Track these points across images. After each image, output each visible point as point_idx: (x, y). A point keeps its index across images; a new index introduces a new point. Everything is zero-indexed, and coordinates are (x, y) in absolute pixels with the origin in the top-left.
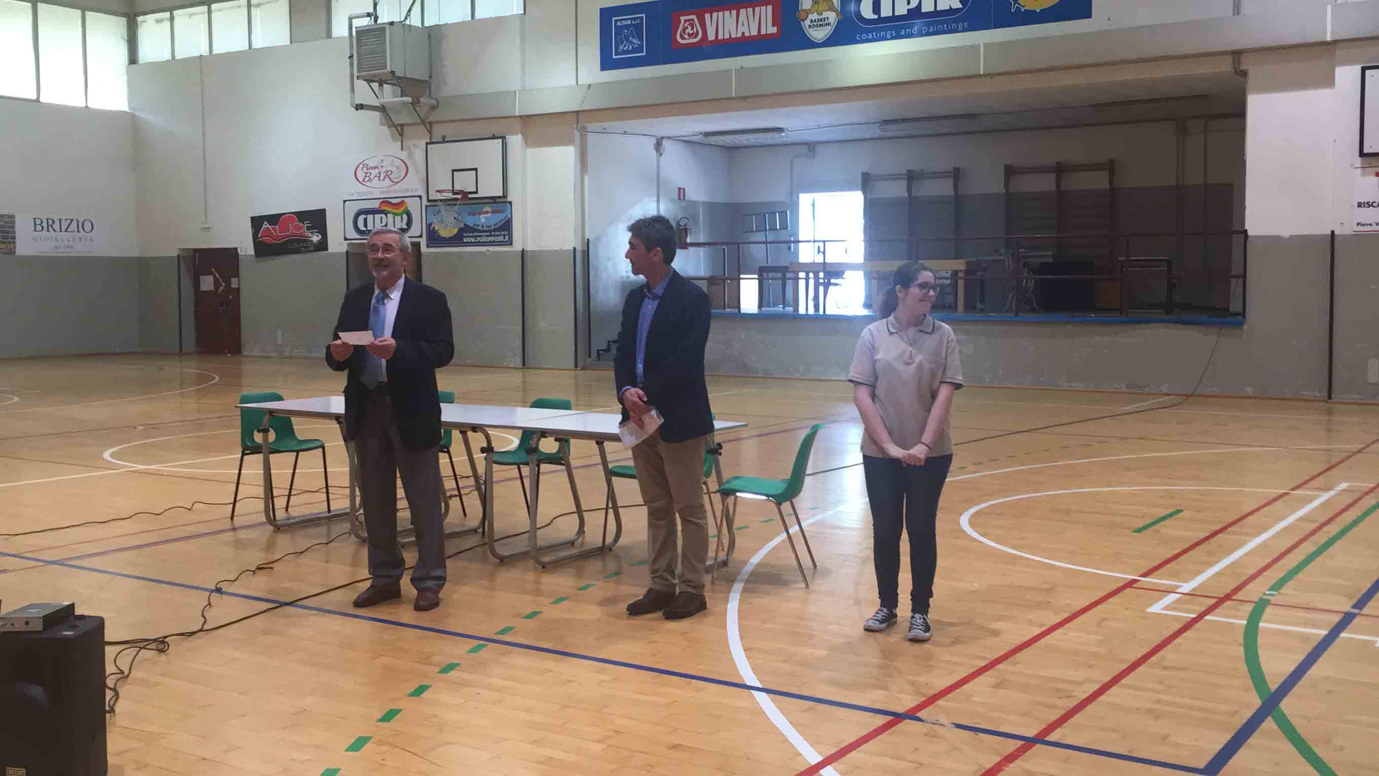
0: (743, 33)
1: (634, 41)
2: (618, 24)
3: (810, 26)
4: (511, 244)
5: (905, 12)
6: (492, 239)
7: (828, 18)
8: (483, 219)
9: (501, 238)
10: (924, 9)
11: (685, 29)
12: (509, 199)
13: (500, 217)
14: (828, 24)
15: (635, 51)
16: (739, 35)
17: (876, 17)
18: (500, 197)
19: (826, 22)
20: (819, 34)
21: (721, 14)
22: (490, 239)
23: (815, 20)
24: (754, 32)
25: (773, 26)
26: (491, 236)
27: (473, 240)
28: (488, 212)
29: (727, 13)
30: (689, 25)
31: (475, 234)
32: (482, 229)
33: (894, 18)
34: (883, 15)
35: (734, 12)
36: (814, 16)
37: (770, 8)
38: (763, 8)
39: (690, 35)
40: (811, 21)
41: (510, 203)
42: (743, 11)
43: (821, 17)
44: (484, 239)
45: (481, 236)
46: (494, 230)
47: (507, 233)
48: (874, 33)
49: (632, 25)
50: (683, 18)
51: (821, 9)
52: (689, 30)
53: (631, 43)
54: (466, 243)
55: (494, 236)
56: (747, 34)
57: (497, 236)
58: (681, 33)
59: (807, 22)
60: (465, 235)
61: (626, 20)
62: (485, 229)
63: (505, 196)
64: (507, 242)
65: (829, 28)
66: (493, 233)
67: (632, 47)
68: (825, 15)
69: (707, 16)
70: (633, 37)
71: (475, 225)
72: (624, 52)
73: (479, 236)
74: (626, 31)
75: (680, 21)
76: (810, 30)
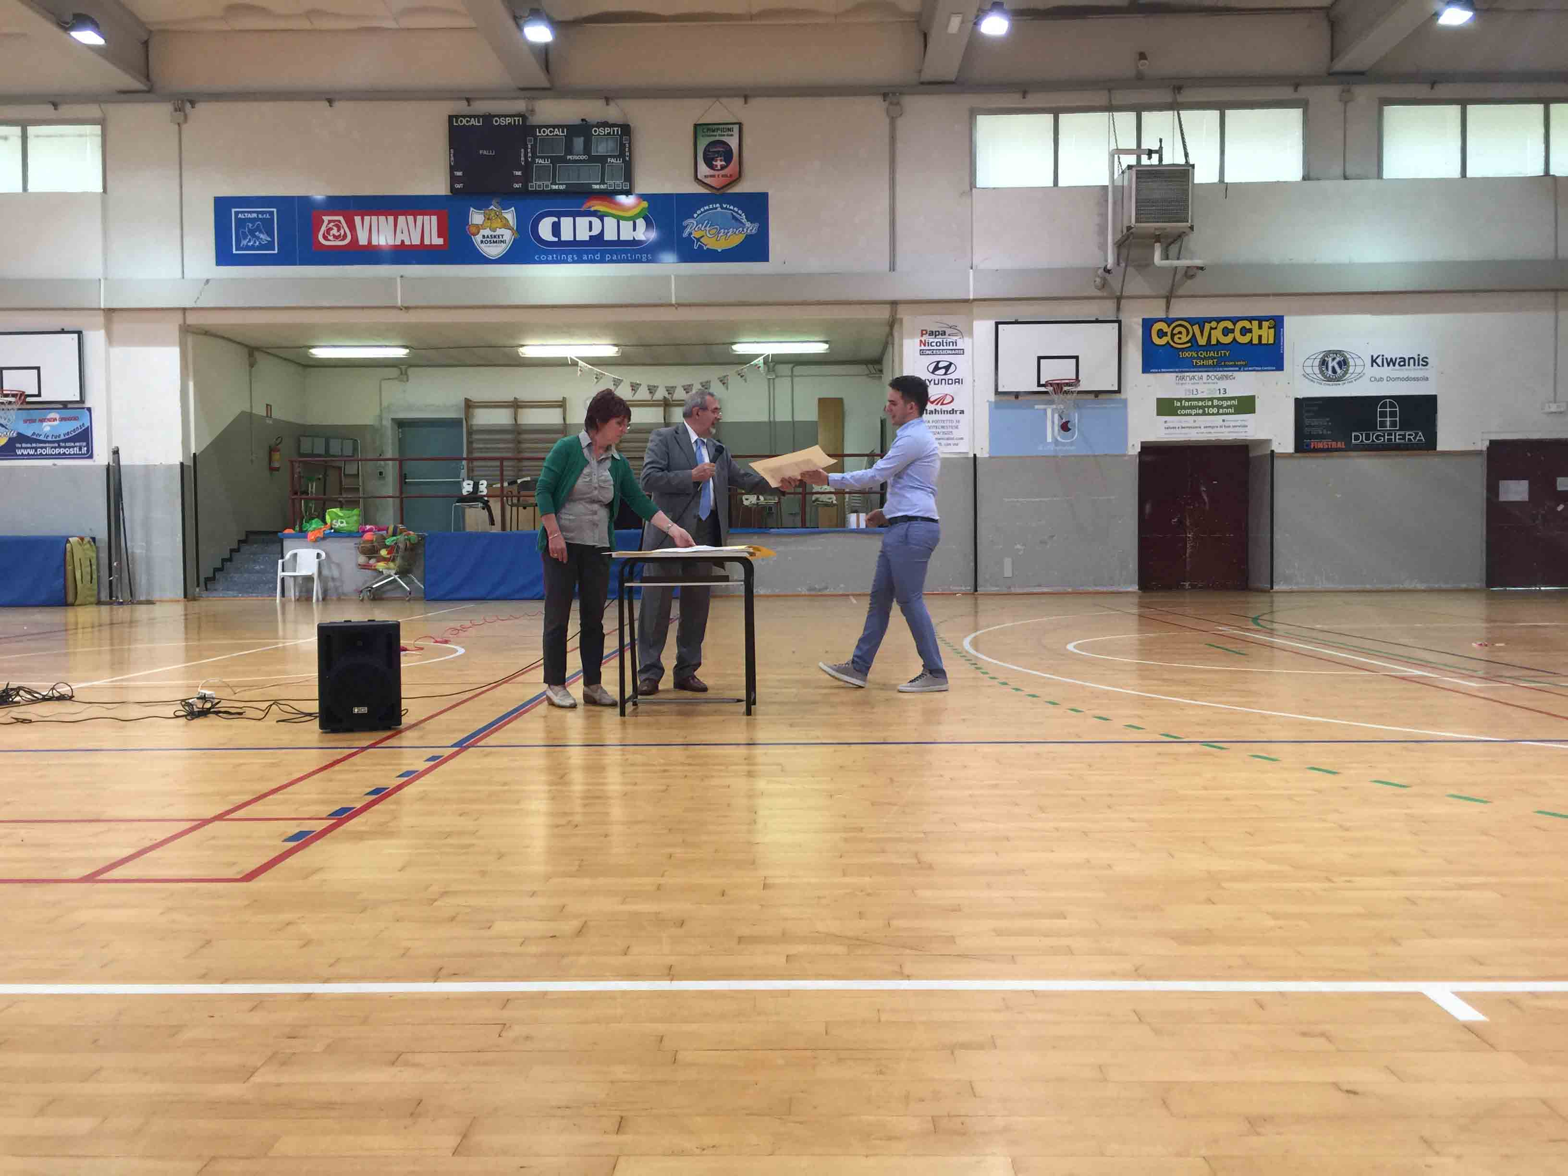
0: (403, 241)
1: (262, 236)
2: (240, 216)
3: (482, 242)
4: (91, 457)
5: (587, 239)
6: (62, 451)
7: (502, 236)
8: (46, 427)
9: (76, 451)
10: (607, 237)
11: (329, 230)
12: (87, 405)
13: (70, 427)
14: (502, 242)
15: (261, 247)
16: (398, 243)
17: (556, 239)
18: (76, 402)
19: (501, 239)
20: (494, 251)
21: (374, 218)
22: (57, 451)
23: (488, 236)
24: (416, 241)
25: (439, 236)
26: (60, 447)
27: (32, 452)
28: (55, 420)
29: (382, 218)
30: (333, 226)
31: (34, 445)
32: (45, 439)
33: (575, 243)
34: (563, 239)
35: (391, 219)
36: (487, 232)
37: (434, 219)
38: (427, 218)
39: (336, 237)
40: (484, 236)
41: (89, 409)
42: (401, 219)
43: (495, 234)
44: (48, 451)
45: (45, 448)
46: (65, 441)
47: (84, 444)
48: (555, 256)
49: (258, 219)
50: (326, 219)
51: (494, 226)
52: (335, 231)
53: (258, 238)
54: (19, 455)
55: (65, 447)
56: (407, 243)
57: (69, 447)
58: (324, 234)
59: (479, 238)
60: (18, 445)
61: (250, 213)
62: (50, 439)
63: (82, 401)
64: (84, 454)
65: (504, 245)
66: (62, 444)
67: (260, 243)
68: (499, 232)
69: (357, 219)
70: (261, 232)
71: (34, 434)
72: (247, 248)
73: (42, 448)
74: (250, 225)
75: (323, 221)
76: (483, 245)
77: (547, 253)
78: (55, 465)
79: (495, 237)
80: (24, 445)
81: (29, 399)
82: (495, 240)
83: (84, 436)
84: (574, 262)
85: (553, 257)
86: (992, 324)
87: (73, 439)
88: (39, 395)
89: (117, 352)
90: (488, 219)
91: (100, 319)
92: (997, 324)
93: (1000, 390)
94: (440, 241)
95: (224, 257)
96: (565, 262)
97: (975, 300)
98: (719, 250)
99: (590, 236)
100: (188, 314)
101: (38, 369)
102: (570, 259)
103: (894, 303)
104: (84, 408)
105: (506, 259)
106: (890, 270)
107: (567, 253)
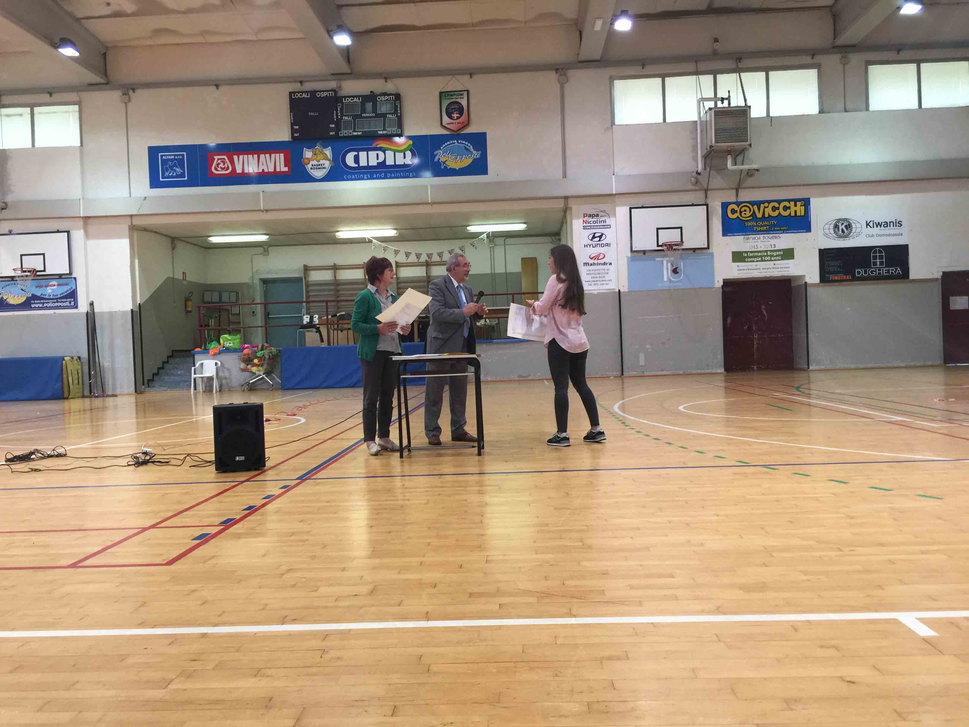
0: (263, 170)
1: (177, 170)
2: (164, 158)
3: (311, 168)
4: (77, 307)
5: (376, 164)
6: (59, 304)
7: (324, 164)
8: (49, 290)
9: (68, 304)
10: (388, 163)
11: (218, 164)
12: (74, 276)
13: (64, 290)
14: (324, 168)
15: (177, 176)
16: (260, 171)
17: (357, 165)
18: (67, 274)
19: (323, 166)
20: (319, 174)
21: (246, 156)
22: (56, 304)
23: (315, 165)
24: (271, 170)
25: (285, 166)
26: (58, 302)
27: (41, 306)
28: (54, 285)
29: (250, 156)
30: (221, 162)
31: (42, 301)
32: (48, 297)
33: (368, 167)
34: (361, 165)
35: (256, 156)
36: (315, 162)
37: (282, 155)
38: (277, 155)
39: (222, 169)
40: (312, 165)
41: (75, 279)
42: (262, 156)
43: (319, 163)
44: (51, 305)
45: (49, 303)
46: (61, 298)
47: (73, 300)
49: (175, 159)
50: (216, 158)
51: (319, 158)
52: (221, 165)
53: (175, 171)
54: (33, 308)
55: (61, 302)
56: (266, 170)
57: (63, 302)
58: (215, 167)
59: (309, 166)
60: (32, 302)
61: (170, 156)
62: (51, 297)
63: (71, 273)
64: (73, 306)
65: (325, 170)
66: (59, 300)
67: (176, 174)
68: (322, 162)
69: (235, 157)
70: (177, 167)
71: (42, 294)
72: (169, 177)
73: (47, 303)
74: (170, 163)
75: (214, 159)
76: (312, 171)
77: (352, 174)
78: (55, 313)
79: (319, 165)
80: (36, 302)
81: (38, 273)
82: (319, 167)
83: (72, 295)
84: (368, 179)
85: (355, 176)
86: (628, 208)
87: (66, 297)
88: (44, 271)
89: (91, 243)
90: (315, 154)
91: (81, 223)
92: (631, 209)
93: (634, 249)
94: (286, 169)
95: (155, 183)
96: (363, 179)
97: (616, 194)
98: (457, 169)
99: (377, 163)
100: (133, 218)
101: (44, 254)
102: (365, 178)
103: (566, 198)
104: (71, 278)
105: (327, 178)
106: (563, 177)
107: (363, 173)
